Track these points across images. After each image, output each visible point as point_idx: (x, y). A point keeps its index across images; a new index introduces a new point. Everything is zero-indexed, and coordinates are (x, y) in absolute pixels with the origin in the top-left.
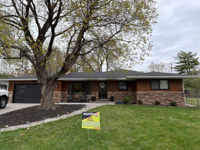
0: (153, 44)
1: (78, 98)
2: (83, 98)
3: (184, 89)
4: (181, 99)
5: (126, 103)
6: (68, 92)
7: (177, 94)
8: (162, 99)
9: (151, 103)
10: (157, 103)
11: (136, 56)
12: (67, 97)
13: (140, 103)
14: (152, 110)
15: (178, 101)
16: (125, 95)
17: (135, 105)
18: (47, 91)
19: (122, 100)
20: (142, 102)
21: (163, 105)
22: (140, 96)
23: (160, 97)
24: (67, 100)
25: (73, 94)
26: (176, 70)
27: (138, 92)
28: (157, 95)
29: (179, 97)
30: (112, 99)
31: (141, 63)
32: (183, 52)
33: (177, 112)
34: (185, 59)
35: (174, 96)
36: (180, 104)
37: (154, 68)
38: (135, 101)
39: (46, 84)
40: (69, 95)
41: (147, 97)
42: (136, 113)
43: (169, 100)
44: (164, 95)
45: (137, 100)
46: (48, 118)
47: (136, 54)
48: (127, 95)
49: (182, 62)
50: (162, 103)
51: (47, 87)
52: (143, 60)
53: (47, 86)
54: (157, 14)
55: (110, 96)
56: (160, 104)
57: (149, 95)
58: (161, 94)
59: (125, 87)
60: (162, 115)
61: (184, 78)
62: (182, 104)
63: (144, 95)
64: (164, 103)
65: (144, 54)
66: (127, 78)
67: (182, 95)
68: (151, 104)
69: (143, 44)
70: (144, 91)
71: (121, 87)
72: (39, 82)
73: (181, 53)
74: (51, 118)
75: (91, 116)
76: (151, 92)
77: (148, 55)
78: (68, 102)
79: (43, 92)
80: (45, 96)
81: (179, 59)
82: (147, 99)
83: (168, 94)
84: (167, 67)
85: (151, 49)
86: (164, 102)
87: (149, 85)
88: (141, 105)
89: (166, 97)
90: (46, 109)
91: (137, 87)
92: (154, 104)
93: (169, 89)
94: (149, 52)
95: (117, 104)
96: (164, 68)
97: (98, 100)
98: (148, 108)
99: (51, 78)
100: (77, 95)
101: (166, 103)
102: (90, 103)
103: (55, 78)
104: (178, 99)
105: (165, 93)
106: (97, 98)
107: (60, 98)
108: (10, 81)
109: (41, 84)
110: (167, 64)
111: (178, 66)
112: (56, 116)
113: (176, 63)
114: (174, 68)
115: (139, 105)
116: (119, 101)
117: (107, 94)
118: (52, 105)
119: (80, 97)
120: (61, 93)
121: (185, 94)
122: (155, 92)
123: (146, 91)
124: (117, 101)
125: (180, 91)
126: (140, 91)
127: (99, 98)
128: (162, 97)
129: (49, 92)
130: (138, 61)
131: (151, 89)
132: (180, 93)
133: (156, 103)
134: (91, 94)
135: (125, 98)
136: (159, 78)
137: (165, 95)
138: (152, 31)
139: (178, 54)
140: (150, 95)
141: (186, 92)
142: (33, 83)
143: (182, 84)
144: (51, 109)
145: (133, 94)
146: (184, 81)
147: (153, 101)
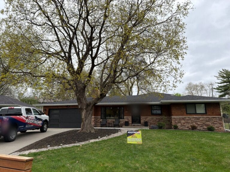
0: (184, 72)
1: (111, 122)
2: (117, 123)
3: (222, 113)
4: (219, 124)
5: (160, 128)
6: (100, 117)
7: (215, 119)
8: (198, 123)
9: (188, 127)
10: (194, 128)
11: (169, 83)
12: (101, 122)
13: (176, 127)
14: (187, 133)
15: (216, 125)
16: (159, 120)
17: (170, 129)
18: (87, 116)
19: (157, 125)
20: (178, 127)
21: (200, 130)
22: (176, 121)
23: (197, 121)
24: (100, 125)
25: (105, 118)
26: (219, 91)
27: (173, 117)
28: (193, 119)
29: (217, 122)
30: (146, 124)
31: (173, 89)
32: (225, 70)
33: (212, 135)
34: (228, 78)
35: (212, 120)
36: (218, 129)
37: (192, 90)
38: (170, 126)
39: (86, 109)
40: (102, 120)
41: (183, 121)
42: (171, 136)
43: (206, 125)
44: (200, 120)
45: (172, 125)
46: (92, 139)
47: (169, 82)
48: (161, 120)
49: (225, 82)
50: (199, 128)
51: (87, 112)
52: (175, 87)
53: (87, 110)
54: (186, 45)
55: (143, 121)
56: (196, 128)
57: (184, 120)
58: (198, 118)
59: (159, 112)
60: (195, 138)
61: (222, 102)
62: (221, 129)
63: (180, 119)
64: (201, 128)
65: (177, 81)
66: (161, 102)
67: (221, 119)
68: (187, 129)
69: (174, 72)
70: (179, 116)
71: (154, 112)
72: (79, 108)
73: (223, 71)
74: (94, 139)
75: (134, 134)
76: (187, 117)
77: (181, 82)
78: (101, 127)
79: (83, 117)
80: (86, 120)
81: (221, 78)
82: (183, 124)
83: (205, 118)
84: (207, 88)
85: (182, 76)
86: (202, 126)
87: (184, 110)
88: (176, 130)
89: (203, 122)
90: (86, 132)
91: (172, 111)
92: (190, 129)
93: (206, 114)
94: (181, 80)
95: (152, 129)
96: (203, 89)
97: (131, 125)
98: (183, 132)
99: (90, 104)
100: (110, 120)
101: (203, 128)
102: (123, 128)
103: (93, 103)
104: (216, 124)
105: (202, 118)
106: (130, 122)
107: (93, 123)
108: (44, 107)
109: (81, 109)
110: (206, 84)
111: (221, 87)
112: (97, 138)
113: (218, 83)
114: (216, 89)
115: (174, 130)
116: (153, 126)
117: (140, 118)
118: (91, 129)
119: (113, 122)
120: (94, 118)
121: (223, 118)
122: (191, 116)
123: (181, 116)
124: (151, 126)
125: (218, 116)
126: (176, 116)
127: (132, 123)
128: (199, 121)
129: (88, 116)
130: (171, 88)
131: (187, 114)
132: (218, 117)
133: (192, 128)
134: (124, 119)
135: (160, 124)
136: (195, 102)
137: (202, 120)
138: (184, 59)
139: (220, 72)
140: (186, 120)
141: (224, 116)
142: (67, 108)
143: (220, 108)
144: (90, 132)
145: (168, 119)
146: (221, 104)
147: (189, 125)
